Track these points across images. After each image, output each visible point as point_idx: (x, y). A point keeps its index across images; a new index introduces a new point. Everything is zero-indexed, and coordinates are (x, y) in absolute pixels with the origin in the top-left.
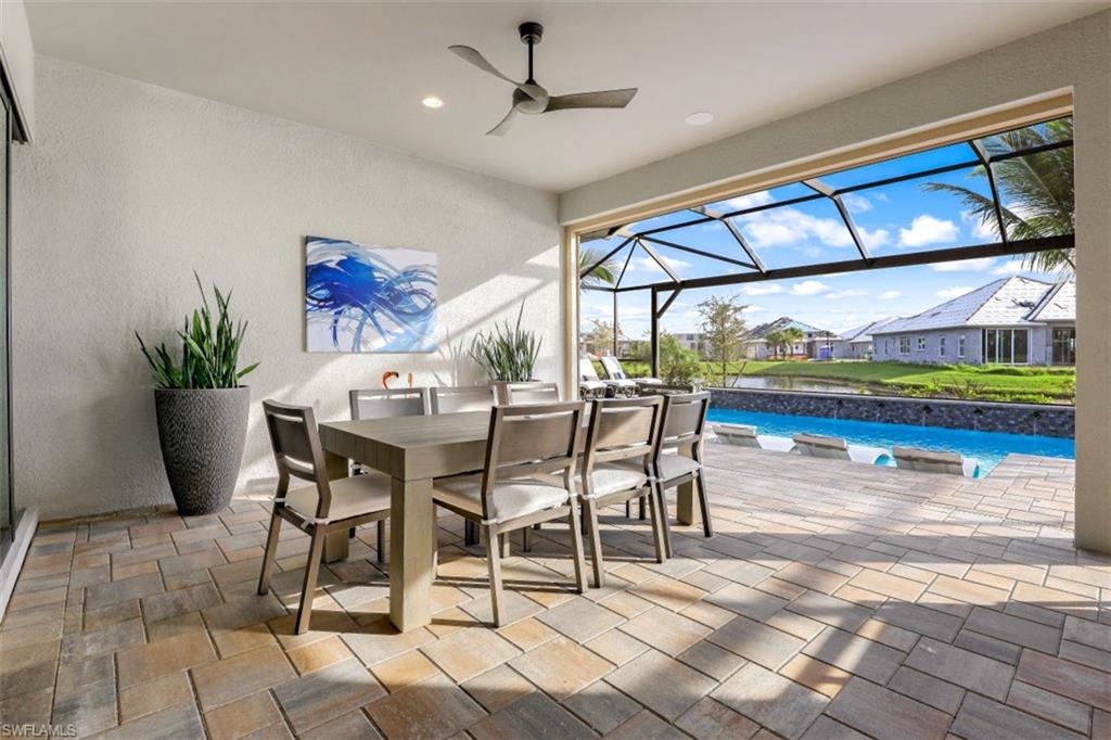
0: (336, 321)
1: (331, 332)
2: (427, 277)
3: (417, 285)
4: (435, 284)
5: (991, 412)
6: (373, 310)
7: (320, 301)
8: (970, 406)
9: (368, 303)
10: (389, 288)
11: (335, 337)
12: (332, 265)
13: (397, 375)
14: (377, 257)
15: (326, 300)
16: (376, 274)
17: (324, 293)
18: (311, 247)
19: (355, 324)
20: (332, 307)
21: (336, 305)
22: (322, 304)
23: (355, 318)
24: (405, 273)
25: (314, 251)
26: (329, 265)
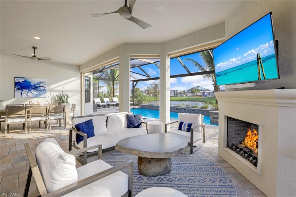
0: (22, 92)
1: (21, 94)
2: (44, 83)
3: (41, 85)
4: (46, 85)
5: (187, 110)
6: (31, 90)
7: (18, 88)
8: (184, 108)
9: (29, 89)
10: (35, 86)
11: (22, 95)
12: (21, 82)
13: (31, 102)
14: (32, 80)
15: (19, 88)
16: (31, 83)
17: (19, 87)
18: (16, 79)
19: (26, 93)
20: (21, 90)
21: (22, 89)
22: (18, 89)
23: (26, 91)
24: (38, 83)
25: (16, 80)
26: (20, 82)
